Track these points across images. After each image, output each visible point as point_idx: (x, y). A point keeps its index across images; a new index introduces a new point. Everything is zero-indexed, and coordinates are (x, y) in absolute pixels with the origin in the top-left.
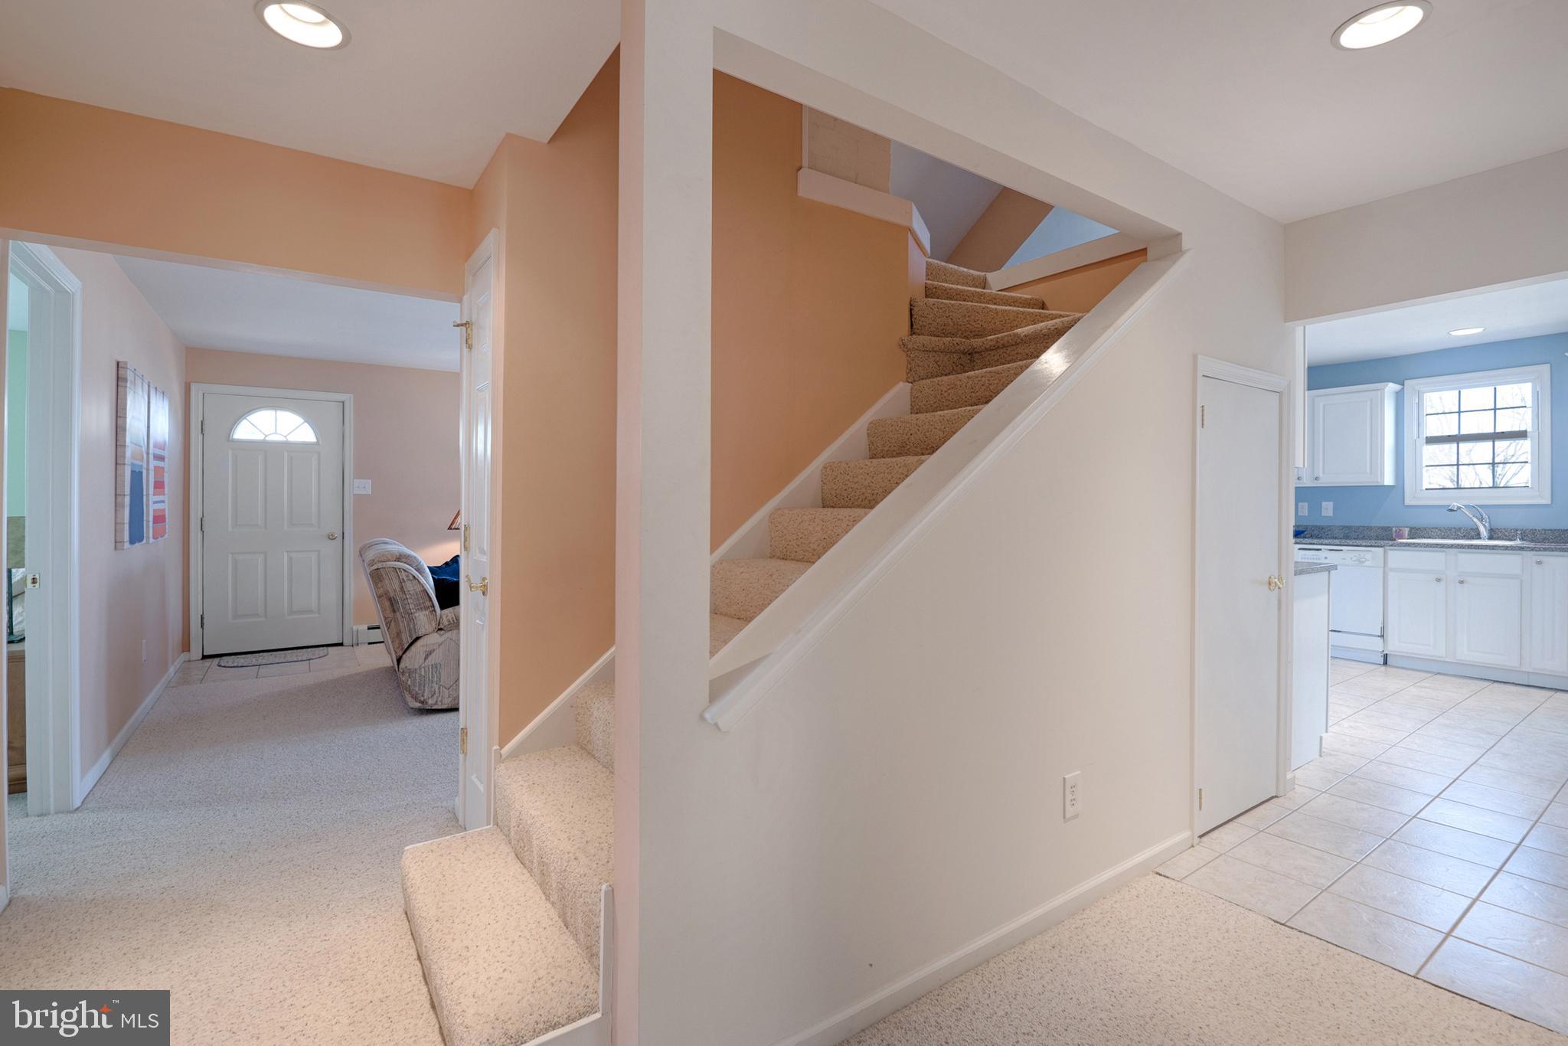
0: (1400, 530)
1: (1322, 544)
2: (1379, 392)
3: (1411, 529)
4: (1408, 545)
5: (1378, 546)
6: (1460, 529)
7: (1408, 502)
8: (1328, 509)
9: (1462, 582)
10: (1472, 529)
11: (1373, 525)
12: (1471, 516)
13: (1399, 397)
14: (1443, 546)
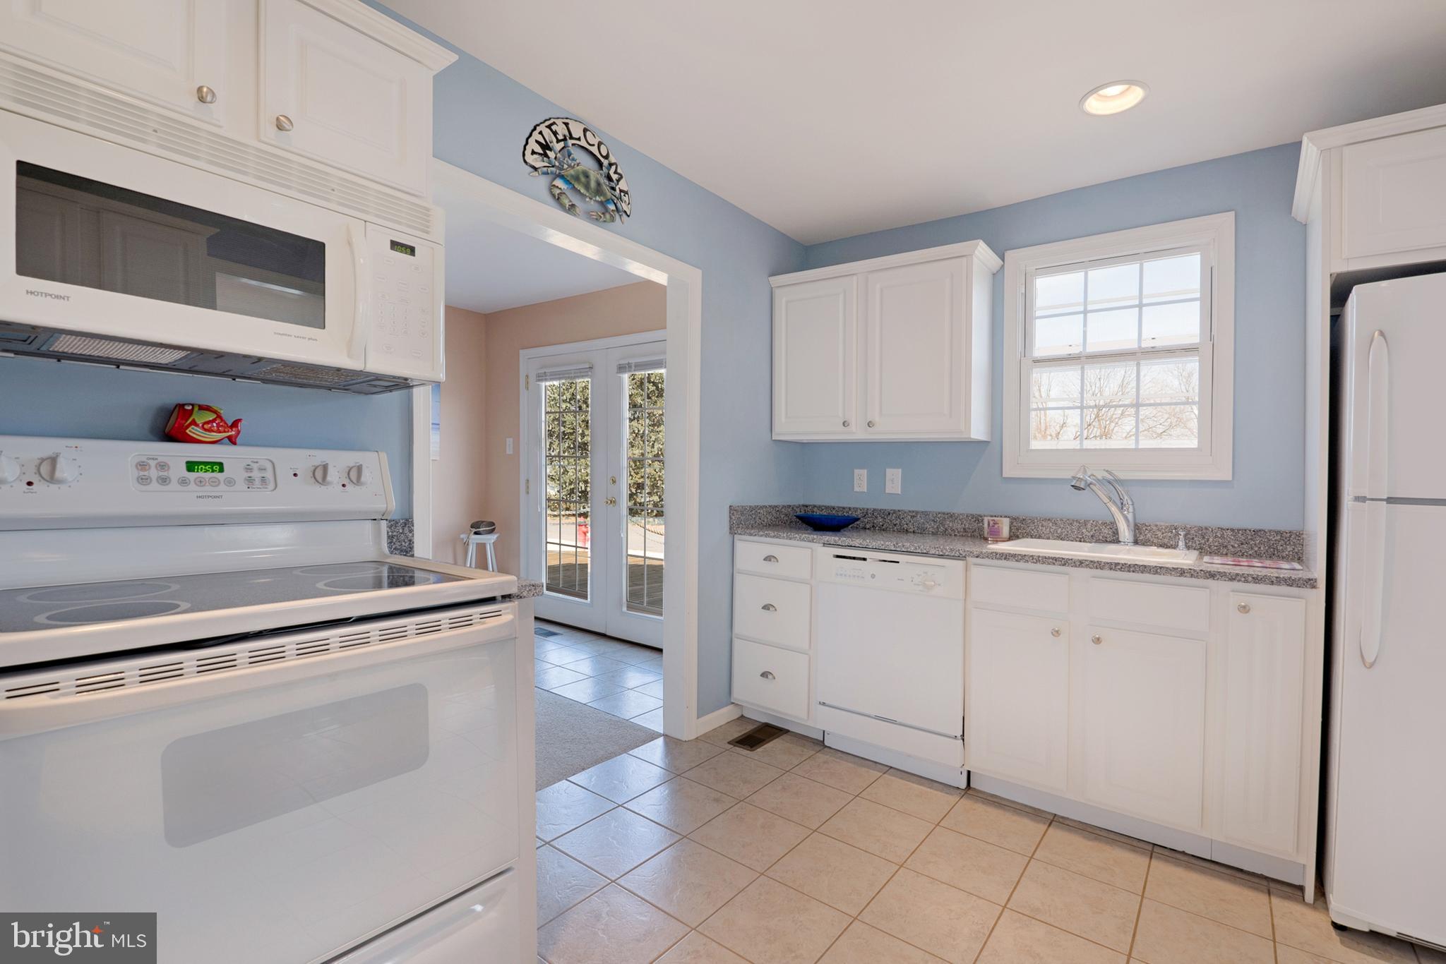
0: (995, 523)
1: (866, 548)
2: (964, 259)
3: (1013, 520)
4: (1006, 556)
5: (954, 558)
6: (1086, 523)
7: (1007, 473)
8: (894, 481)
9: (1097, 641)
10: (1104, 524)
11: (957, 510)
12: (1106, 500)
13: (997, 278)
14: (1064, 562)
